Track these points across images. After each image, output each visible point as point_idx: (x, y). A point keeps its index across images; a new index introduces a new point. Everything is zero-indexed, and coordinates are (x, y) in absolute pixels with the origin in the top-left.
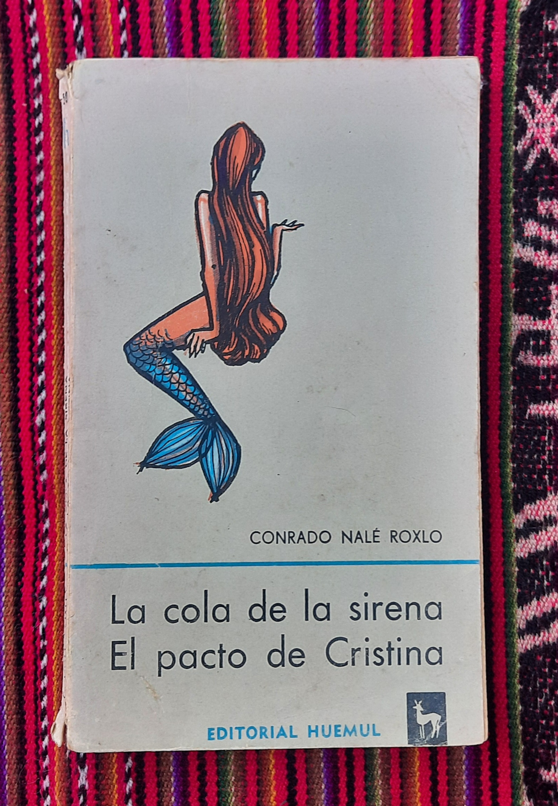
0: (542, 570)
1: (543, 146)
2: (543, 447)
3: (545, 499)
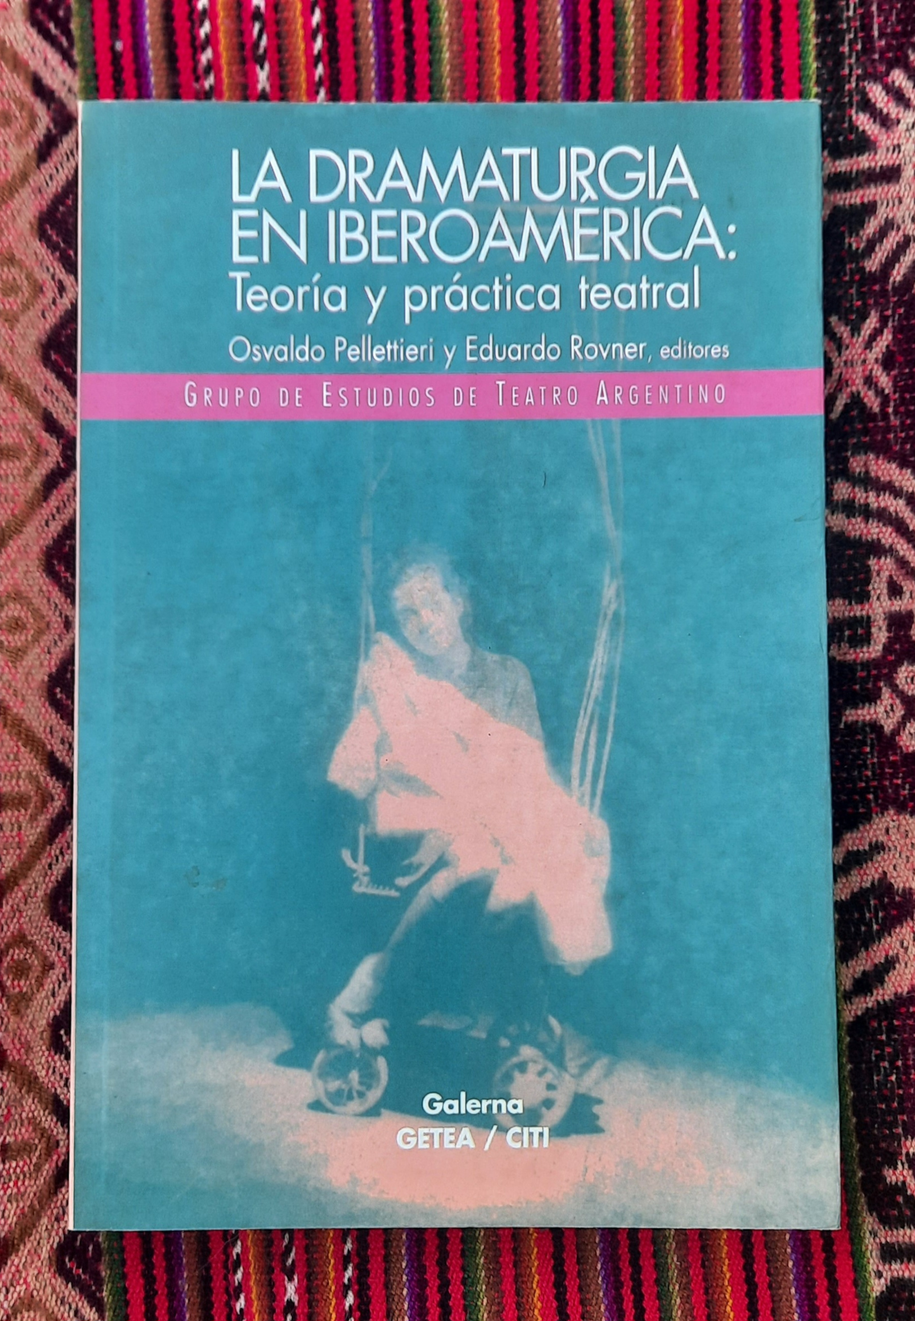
0: (870, 912)
1: (854, 389)
2: (865, 761)
3: (869, 823)
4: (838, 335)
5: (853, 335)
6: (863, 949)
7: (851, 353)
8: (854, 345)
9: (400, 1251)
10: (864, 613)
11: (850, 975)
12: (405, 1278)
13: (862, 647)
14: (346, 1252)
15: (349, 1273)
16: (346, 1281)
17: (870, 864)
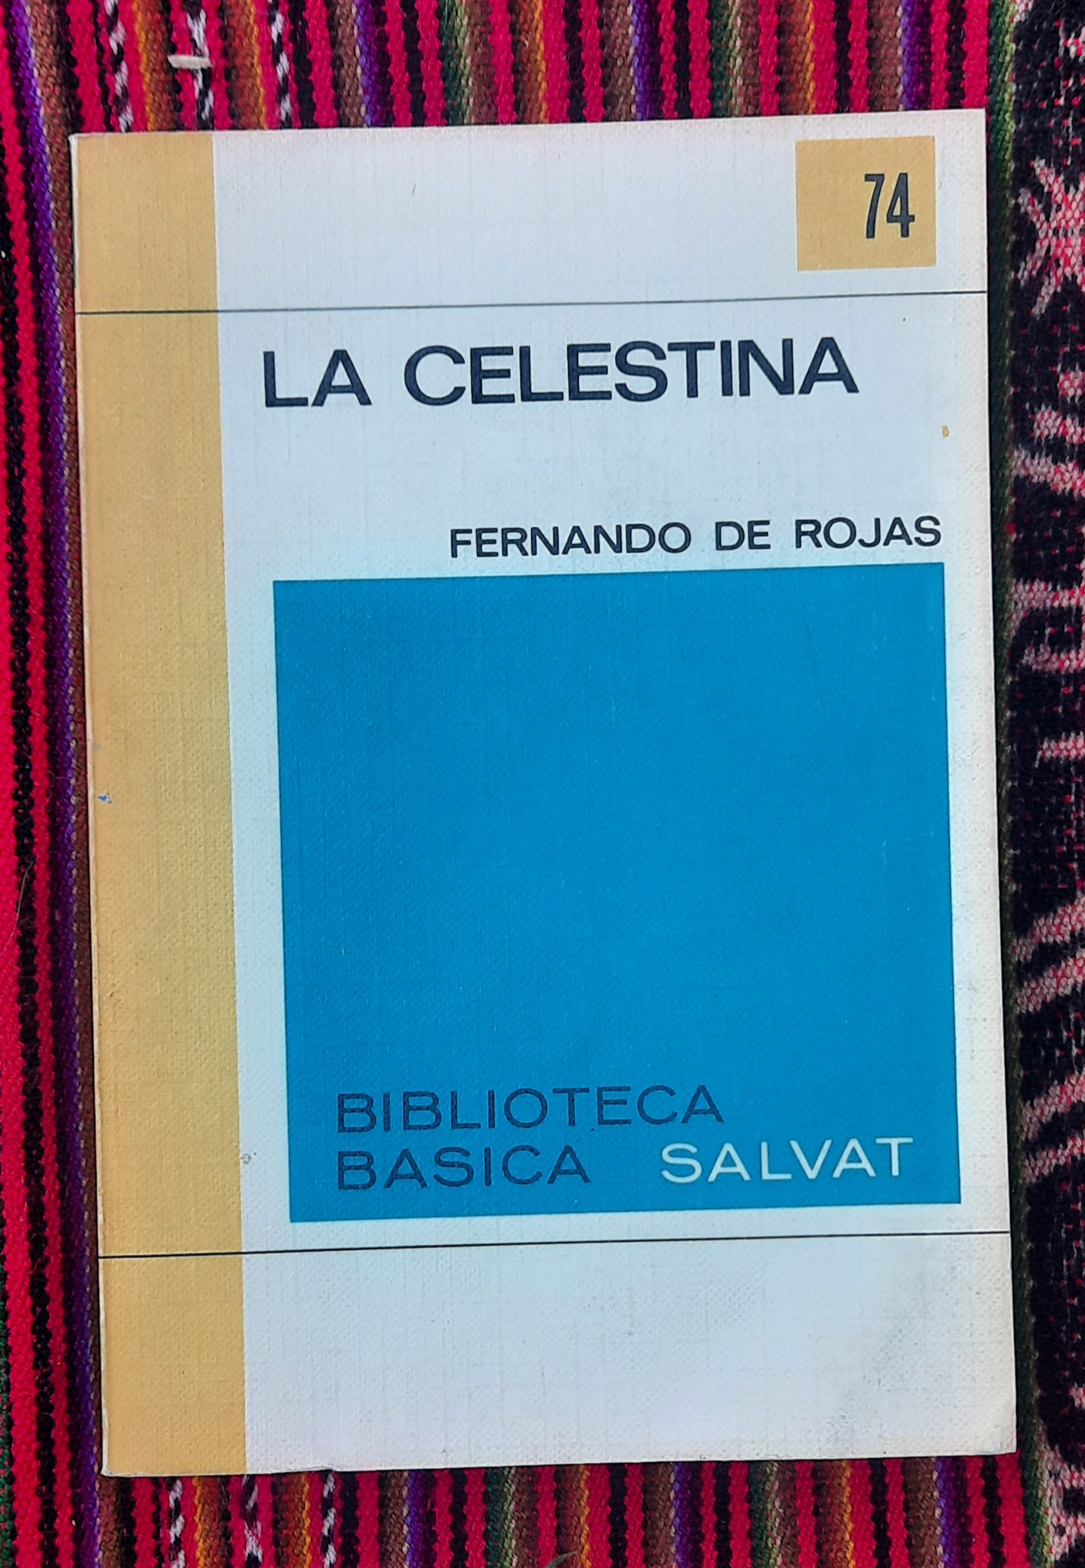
0: (1068, 1030)
1: (1068, 271)
2: (1067, 815)
3: (1072, 904)
4: (1046, 189)
5: (1067, 190)
6: (1056, 1082)
7: (1064, 216)
8: (1069, 206)
9: (400, 1493)
10: (1073, 602)
11: (1035, 1119)
12: (406, 1529)
13: (1069, 652)
14: (326, 1494)
15: (330, 1521)
16: (325, 1532)
17: (1071, 962)
